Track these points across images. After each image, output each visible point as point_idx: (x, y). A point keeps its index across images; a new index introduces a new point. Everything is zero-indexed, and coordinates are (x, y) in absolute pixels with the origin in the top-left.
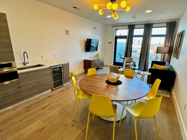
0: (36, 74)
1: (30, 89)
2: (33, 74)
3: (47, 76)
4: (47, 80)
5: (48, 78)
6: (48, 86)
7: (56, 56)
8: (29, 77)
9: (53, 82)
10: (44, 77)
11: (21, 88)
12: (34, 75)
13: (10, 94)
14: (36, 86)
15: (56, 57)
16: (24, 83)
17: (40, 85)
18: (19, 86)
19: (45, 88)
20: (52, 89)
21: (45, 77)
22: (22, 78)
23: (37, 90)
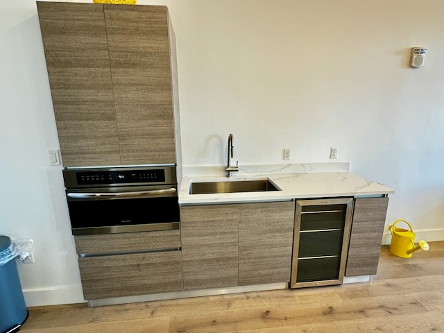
0: (236, 217)
1: (209, 261)
2: (226, 214)
3: (278, 231)
4: (273, 246)
5: (279, 238)
6: (276, 270)
7: (338, 155)
8: (210, 224)
9: (296, 259)
10: (265, 232)
11: (184, 251)
12: (230, 218)
13: (151, 261)
14: (229, 259)
15: (340, 158)
16: (195, 238)
17: (244, 259)
18: (180, 246)
19: (262, 272)
20: (289, 283)
21: (269, 235)
22: (189, 222)
23: (232, 272)
